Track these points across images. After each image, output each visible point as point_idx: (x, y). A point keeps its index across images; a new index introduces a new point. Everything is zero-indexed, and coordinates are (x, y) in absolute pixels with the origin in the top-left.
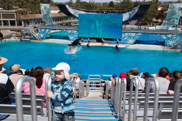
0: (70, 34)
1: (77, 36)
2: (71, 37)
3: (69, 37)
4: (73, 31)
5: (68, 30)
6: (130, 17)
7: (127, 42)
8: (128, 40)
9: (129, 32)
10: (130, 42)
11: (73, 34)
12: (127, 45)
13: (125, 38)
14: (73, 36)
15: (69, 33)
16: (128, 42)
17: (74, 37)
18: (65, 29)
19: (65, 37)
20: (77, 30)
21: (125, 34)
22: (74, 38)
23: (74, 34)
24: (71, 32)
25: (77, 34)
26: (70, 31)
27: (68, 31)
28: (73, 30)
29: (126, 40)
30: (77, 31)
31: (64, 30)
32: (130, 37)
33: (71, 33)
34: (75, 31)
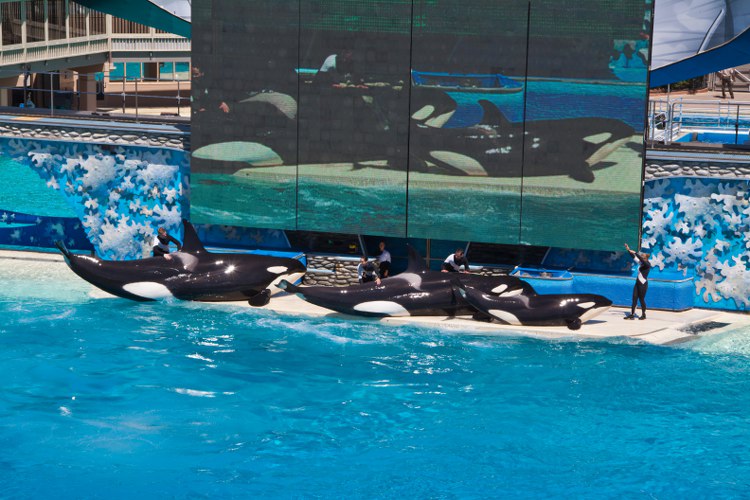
0: (104, 200)
1: (174, 216)
2: (108, 228)
3: (90, 222)
4: (132, 163)
5: (83, 150)
6: (728, 20)
7: (699, 285)
8: (710, 262)
9: (714, 186)
10: (726, 287)
11: (128, 196)
12: (697, 316)
13: (678, 247)
14: (135, 215)
15: (88, 179)
16: (706, 288)
17: (148, 229)
18: (43, 145)
19: (47, 220)
20: (170, 158)
21: (679, 198)
22: (140, 237)
23: (147, 198)
24: (111, 174)
25: (170, 194)
26: (97, 168)
27: (84, 164)
28: (130, 151)
29: (691, 263)
30: (172, 168)
31: (40, 157)
32: (729, 234)
33: (111, 185)
34: (155, 170)
